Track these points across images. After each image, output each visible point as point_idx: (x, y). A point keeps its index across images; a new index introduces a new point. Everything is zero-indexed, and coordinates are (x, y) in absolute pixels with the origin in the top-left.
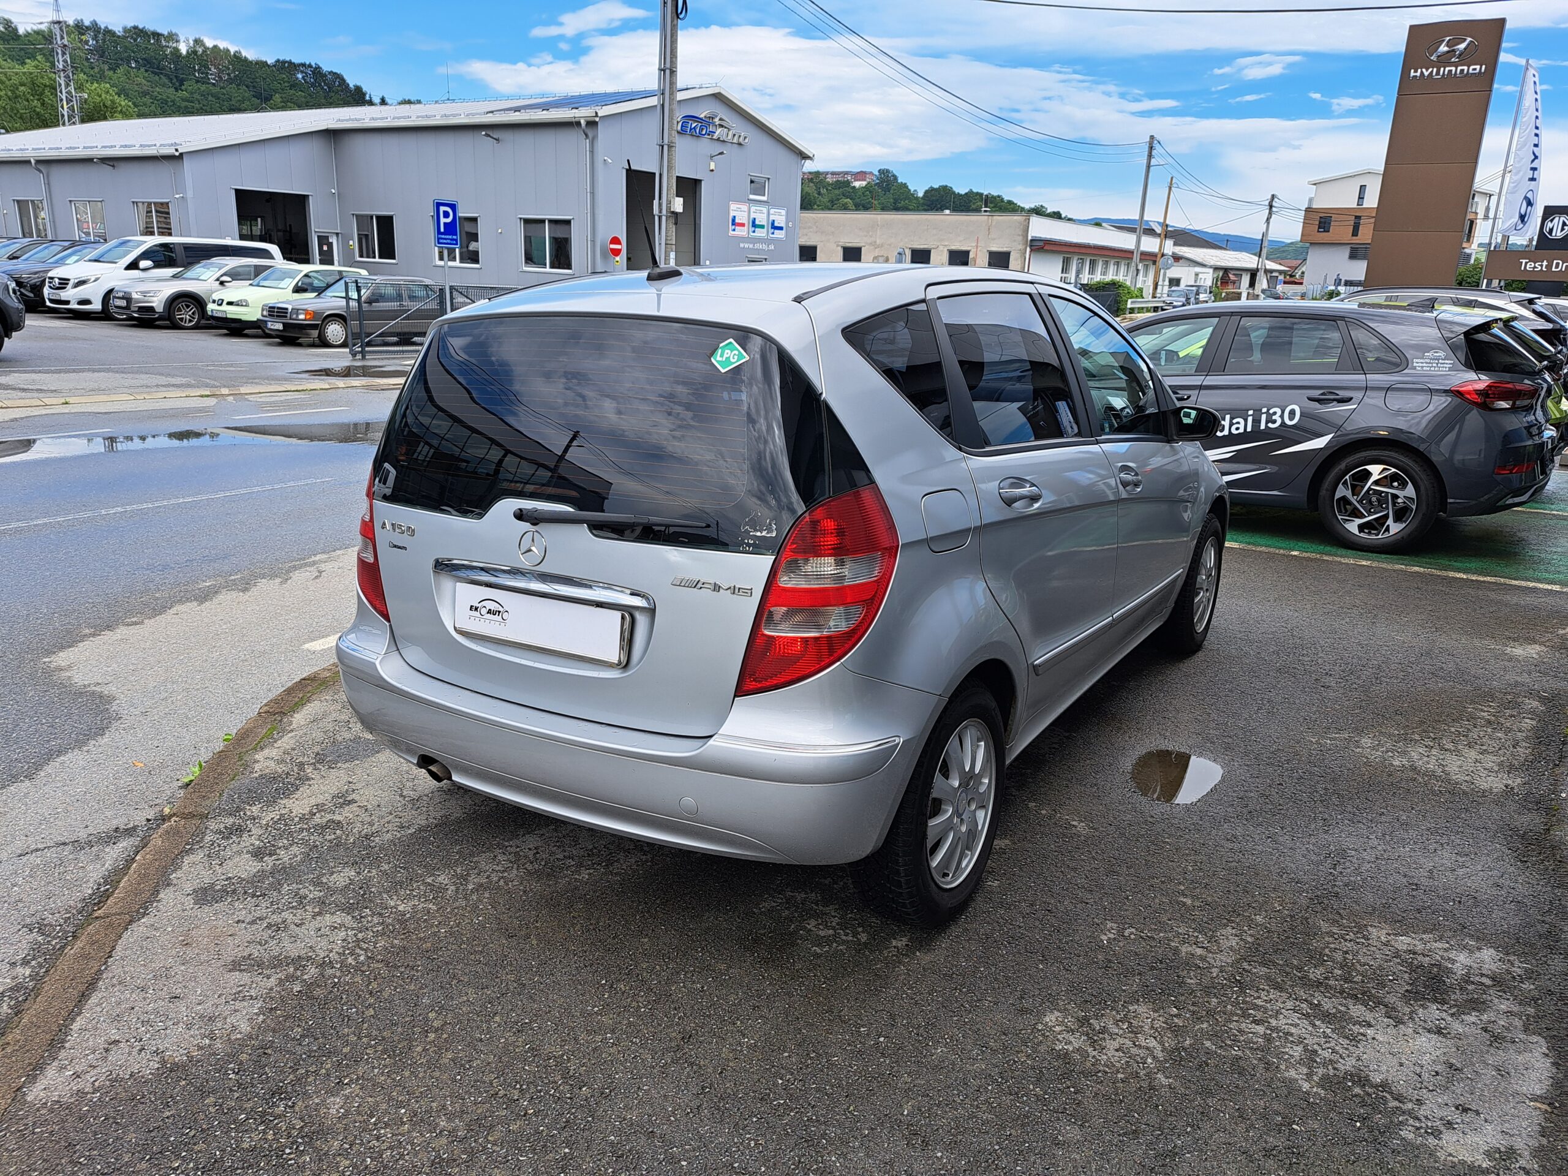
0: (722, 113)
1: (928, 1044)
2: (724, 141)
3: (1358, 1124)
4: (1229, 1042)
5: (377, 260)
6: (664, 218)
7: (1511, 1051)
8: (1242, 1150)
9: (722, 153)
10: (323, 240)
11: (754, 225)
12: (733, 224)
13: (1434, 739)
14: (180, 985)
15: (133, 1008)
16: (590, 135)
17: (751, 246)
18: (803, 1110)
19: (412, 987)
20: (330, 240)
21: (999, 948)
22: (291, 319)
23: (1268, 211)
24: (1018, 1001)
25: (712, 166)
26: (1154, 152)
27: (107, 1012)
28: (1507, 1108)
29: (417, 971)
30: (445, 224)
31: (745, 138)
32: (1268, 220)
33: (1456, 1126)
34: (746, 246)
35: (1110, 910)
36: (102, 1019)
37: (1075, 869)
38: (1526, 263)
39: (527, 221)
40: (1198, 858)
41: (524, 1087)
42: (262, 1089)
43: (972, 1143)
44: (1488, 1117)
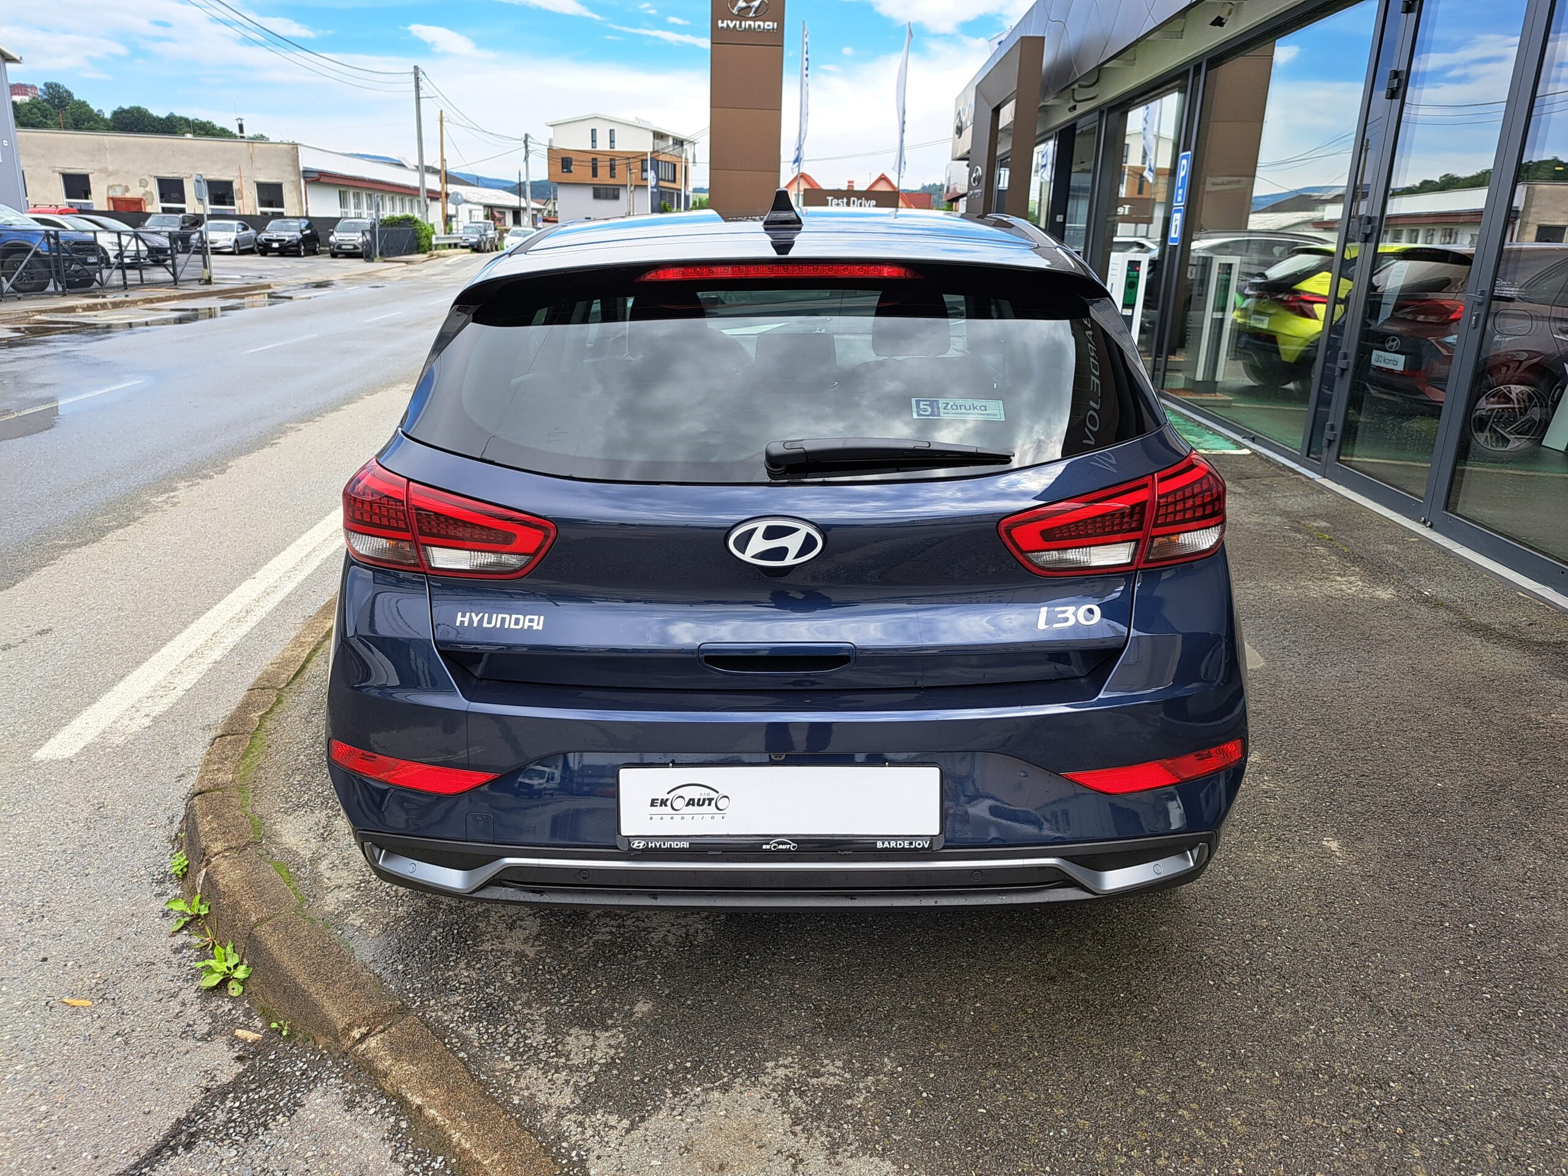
23: (524, 150)
26: (421, 84)
32: (526, 158)
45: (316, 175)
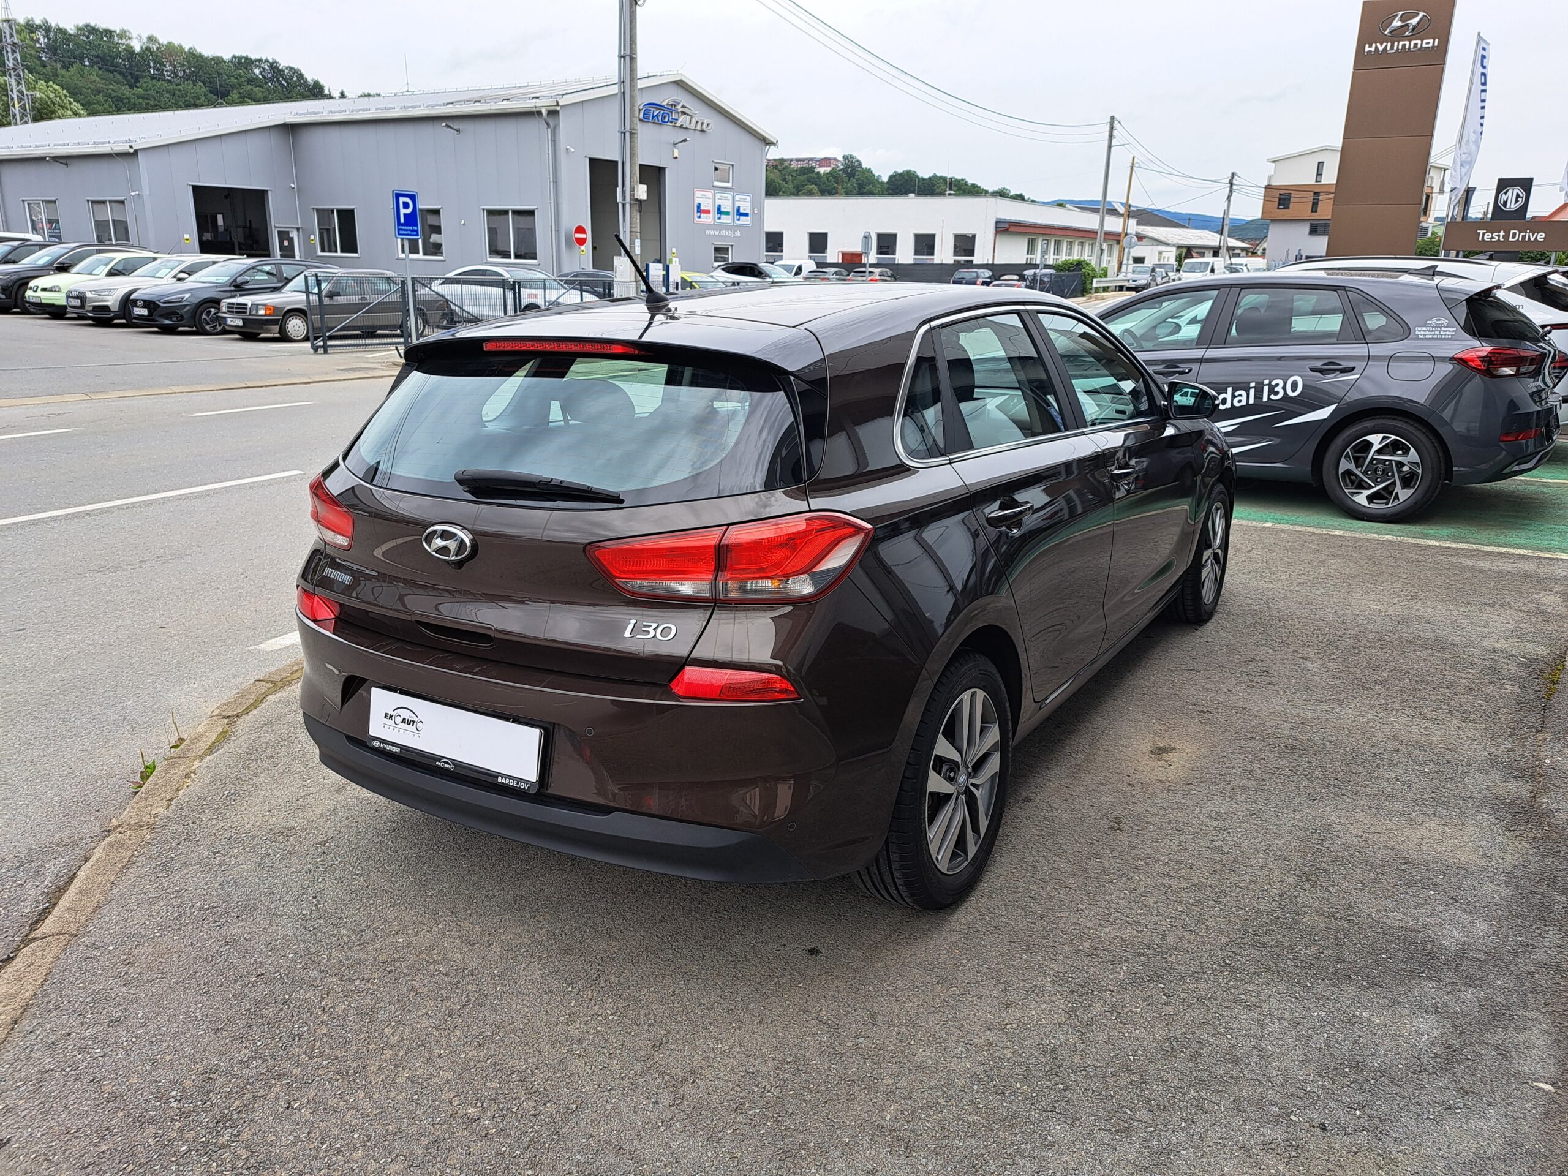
0: (684, 99)
1: (909, 1043)
2: (686, 128)
3: (1358, 1113)
4: (1222, 1031)
5: (339, 254)
6: (628, 206)
7: (1511, 1029)
8: (1239, 1144)
9: (685, 141)
10: (283, 235)
11: (719, 212)
12: (698, 211)
13: (1415, 708)
14: (120, 1008)
15: (69, 1034)
16: (552, 125)
17: (717, 233)
18: (780, 1119)
19: (368, 1001)
20: (291, 235)
21: (981, 939)
22: (250, 315)
23: (1228, 189)
24: (1003, 994)
25: (676, 154)
26: (1115, 133)
27: (42, 1039)
28: (1509, 1089)
29: (373, 984)
30: (405, 215)
31: (708, 125)
32: (1229, 197)
33: (1459, 1111)
34: (712, 233)
35: (1095, 895)
36: (36, 1047)
37: (1057, 854)
38: (1484, 234)
39: (490, 213)
40: (1183, 838)
41: (485, 1105)
42: (206, 1118)
43: (957, 1148)
44: (1491, 1100)
45: (1006, 225)
